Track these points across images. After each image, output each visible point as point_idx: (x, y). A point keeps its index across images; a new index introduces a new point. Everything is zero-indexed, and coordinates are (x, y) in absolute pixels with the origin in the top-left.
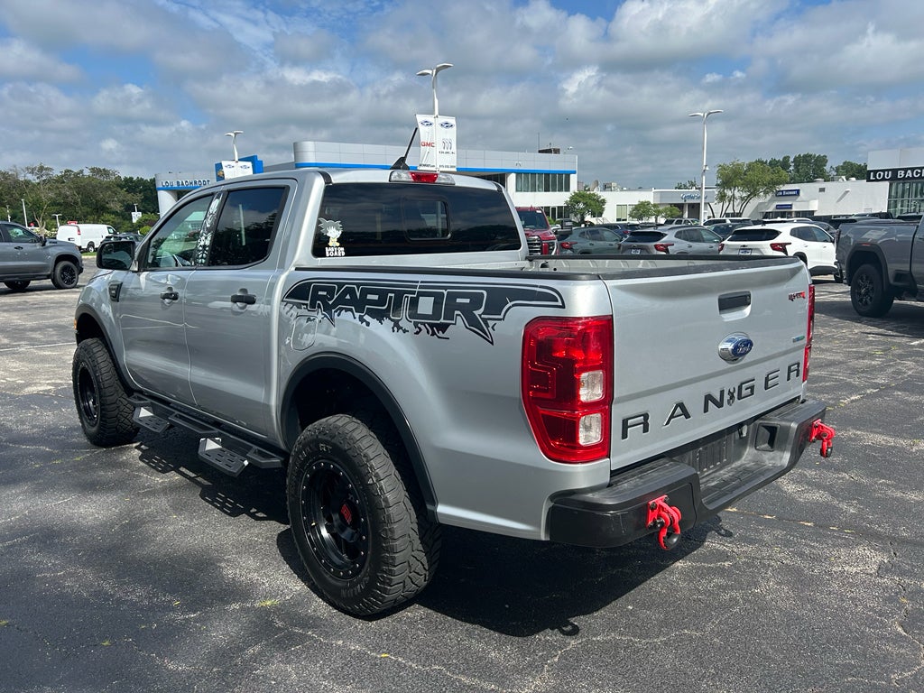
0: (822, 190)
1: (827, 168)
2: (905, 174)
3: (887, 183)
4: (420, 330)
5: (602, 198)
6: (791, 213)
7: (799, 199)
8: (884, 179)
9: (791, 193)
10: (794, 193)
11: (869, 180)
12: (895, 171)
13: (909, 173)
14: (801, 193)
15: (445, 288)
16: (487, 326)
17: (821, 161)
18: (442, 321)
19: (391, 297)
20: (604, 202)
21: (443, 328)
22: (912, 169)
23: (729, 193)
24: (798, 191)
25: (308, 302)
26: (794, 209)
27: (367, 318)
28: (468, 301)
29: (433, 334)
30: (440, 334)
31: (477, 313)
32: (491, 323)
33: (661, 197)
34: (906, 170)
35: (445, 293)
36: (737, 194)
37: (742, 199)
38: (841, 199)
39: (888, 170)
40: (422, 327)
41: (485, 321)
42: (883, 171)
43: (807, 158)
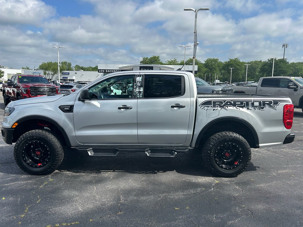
0: (76, 73)
1: (72, 67)
2: (108, 71)
3: (103, 73)
4: (256, 109)
5: (2, 71)
6: (67, 80)
7: (69, 75)
8: (102, 72)
9: (66, 73)
10: (68, 73)
11: (99, 72)
12: (105, 70)
13: (109, 71)
14: (70, 73)
15: (261, 100)
16: (275, 107)
17: (70, 65)
18: (262, 107)
19: (245, 103)
20: (3, 72)
21: (263, 108)
22: (109, 70)
23: (47, 72)
24: (69, 73)
25: (212, 106)
26: (68, 78)
27: (238, 108)
28: (268, 102)
29: (260, 109)
30: (262, 109)
31: (271, 105)
32: (275, 106)
33: (25, 72)
34: (108, 70)
35: (261, 101)
36: (50, 73)
37: (52, 74)
38: (81, 77)
39: (103, 70)
40: (256, 108)
41: (274, 106)
42: (102, 70)
43: (65, 63)
